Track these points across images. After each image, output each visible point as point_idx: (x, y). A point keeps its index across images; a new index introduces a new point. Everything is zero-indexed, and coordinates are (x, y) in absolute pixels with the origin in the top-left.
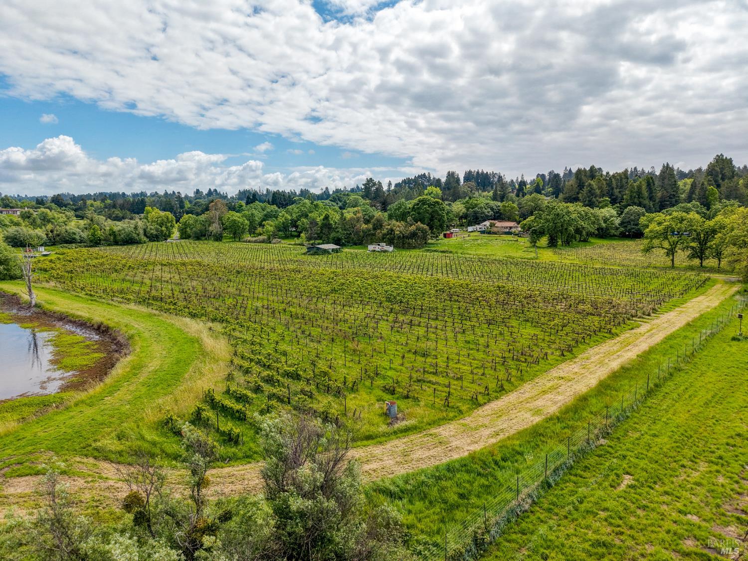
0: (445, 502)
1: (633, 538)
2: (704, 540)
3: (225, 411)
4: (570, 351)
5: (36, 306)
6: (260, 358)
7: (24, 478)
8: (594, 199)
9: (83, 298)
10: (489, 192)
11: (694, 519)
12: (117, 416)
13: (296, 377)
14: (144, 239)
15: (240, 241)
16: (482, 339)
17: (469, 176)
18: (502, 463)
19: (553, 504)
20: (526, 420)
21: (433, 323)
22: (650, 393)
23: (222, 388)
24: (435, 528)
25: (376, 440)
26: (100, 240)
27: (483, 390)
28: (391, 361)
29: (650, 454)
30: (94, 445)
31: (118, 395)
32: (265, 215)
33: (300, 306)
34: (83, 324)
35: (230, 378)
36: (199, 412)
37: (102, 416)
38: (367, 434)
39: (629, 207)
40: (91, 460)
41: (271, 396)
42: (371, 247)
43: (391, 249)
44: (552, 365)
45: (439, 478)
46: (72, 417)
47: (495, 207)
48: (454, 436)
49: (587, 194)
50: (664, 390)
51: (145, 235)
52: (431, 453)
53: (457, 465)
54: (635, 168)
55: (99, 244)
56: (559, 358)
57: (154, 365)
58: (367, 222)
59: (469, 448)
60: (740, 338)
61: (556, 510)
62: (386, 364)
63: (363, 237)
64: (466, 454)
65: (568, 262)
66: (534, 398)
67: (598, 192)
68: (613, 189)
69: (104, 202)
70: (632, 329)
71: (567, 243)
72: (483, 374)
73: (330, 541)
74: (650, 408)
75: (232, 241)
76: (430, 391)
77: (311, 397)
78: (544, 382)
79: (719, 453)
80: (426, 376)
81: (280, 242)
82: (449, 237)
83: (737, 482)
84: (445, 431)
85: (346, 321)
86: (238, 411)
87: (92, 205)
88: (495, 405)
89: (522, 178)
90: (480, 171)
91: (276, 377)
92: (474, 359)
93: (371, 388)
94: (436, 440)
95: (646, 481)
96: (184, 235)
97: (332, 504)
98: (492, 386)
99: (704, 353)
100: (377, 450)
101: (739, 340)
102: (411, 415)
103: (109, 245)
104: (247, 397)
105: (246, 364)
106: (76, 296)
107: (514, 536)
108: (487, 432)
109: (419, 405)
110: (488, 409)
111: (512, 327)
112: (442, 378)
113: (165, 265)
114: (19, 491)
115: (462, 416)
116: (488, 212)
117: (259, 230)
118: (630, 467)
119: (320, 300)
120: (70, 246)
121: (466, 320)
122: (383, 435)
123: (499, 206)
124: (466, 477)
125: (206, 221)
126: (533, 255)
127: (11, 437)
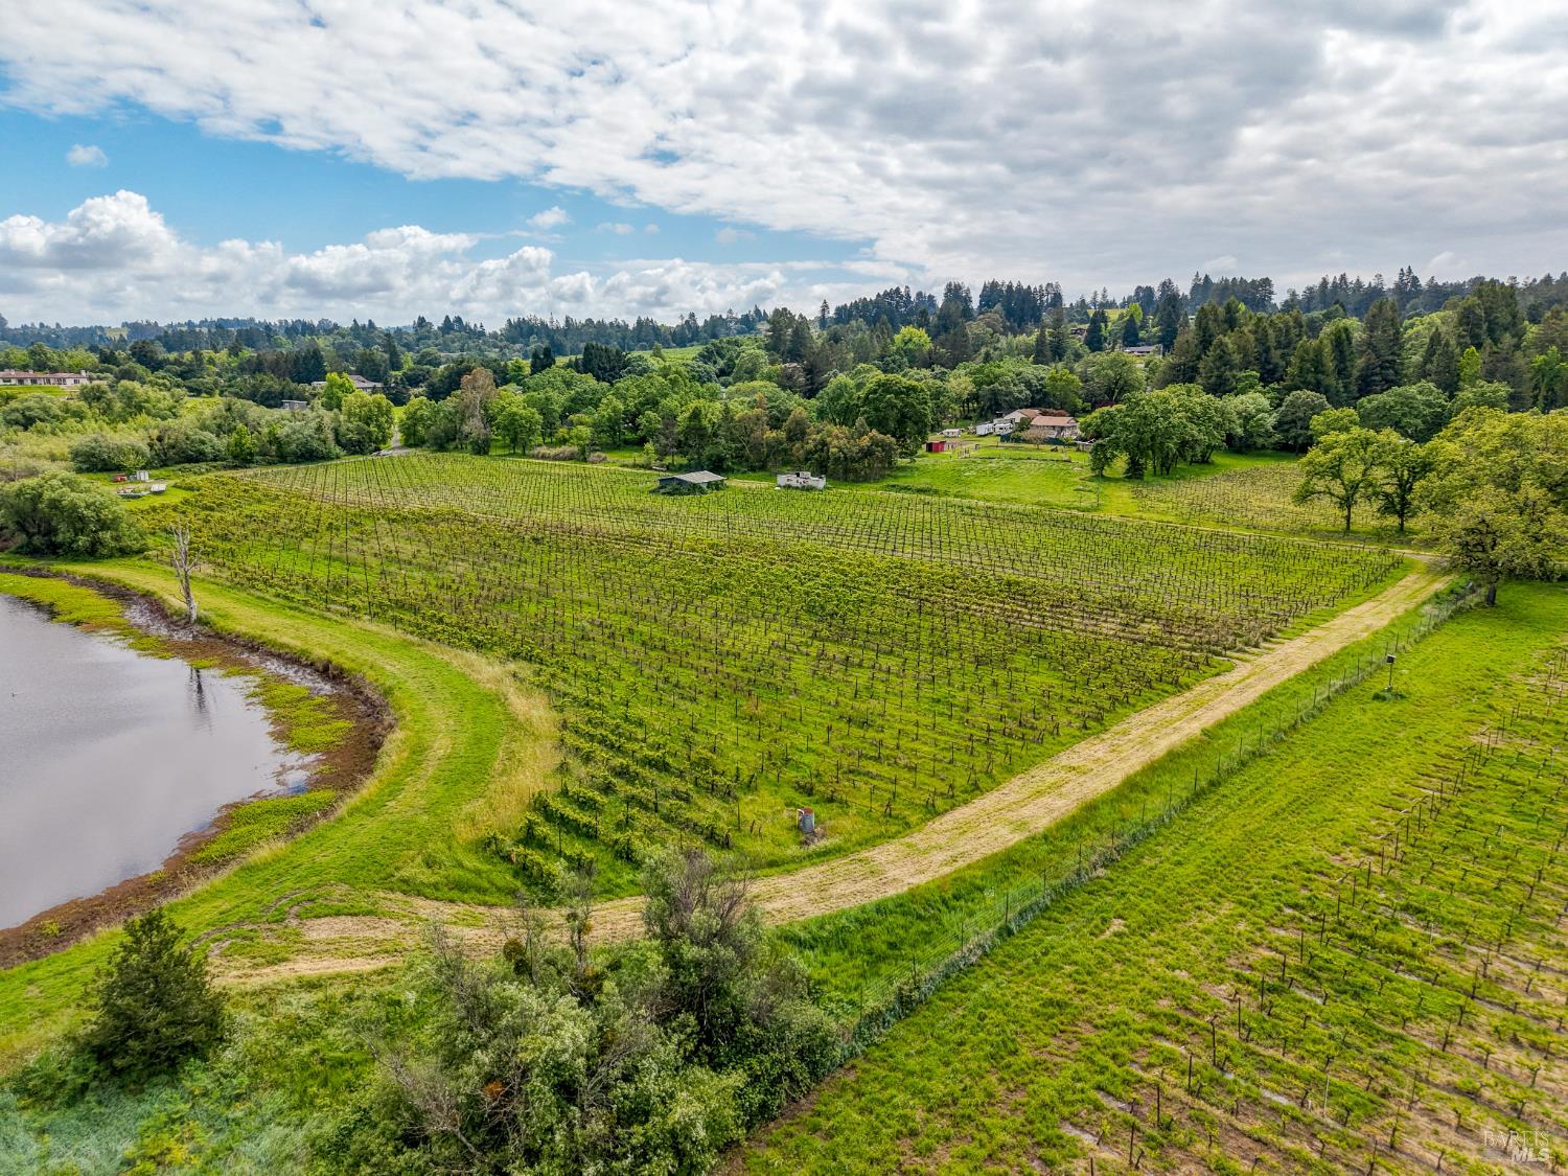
0: (870, 952)
1: (1097, 996)
2: (1182, 1000)
3: (564, 822)
4: (1099, 720)
5: (199, 620)
6: (604, 733)
7: (323, 920)
8: (1228, 373)
9: (273, 603)
10: (1029, 334)
11: (1182, 975)
12: (416, 832)
13: (662, 767)
14: (338, 450)
15: (524, 455)
16: (962, 694)
17: (992, 294)
18: (953, 903)
19: (1009, 956)
20: (1003, 837)
21: (884, 661)
22: (1198, 796)
23: (554, 785)
24: (853, 984)
25: (782, 868)
26: (251, 454)
27: (944, 788)
28: (810, 738)
29: (1160, 891)
30: (397, 875)
31: (406, 796)
32: (573, 400)
33: (656, 620)
34: (293, 659)
35: (563, 769)
36: (530, 826)
37: (395, 831)
38: (770, 858)
39: (1294, 393)
40: (399, 896)
41: (631, 800)
42: (782, 479)
43: (821, 483)
44: (1064, 745)
45: (866, 922)
46: (352, 834)
47: (1034, 382)
48: (893, 862)
49: (1213, 362)
50: (1222, 790)
51: (338, 442)
52: (858, 887)
53: (891, 906)
54: (1343, 277)
55: (251, 462)
56: (1078, 733)
57: (441, 746)
58: (776, 423)
59: (911, 880)
60: (1387, 695)
61: (1012, 964)
62: (800, 741)
63: (768, 456)
64: (906, 889)
65: (1156, 517)
66: (1021, 804)
67: (1237, 358)
68: (1267, 350)
69: (236, 355)
70: (1218, 674)
71: (1166, 468)
72: (951, 762)
73: (727, 993)
74: (1189, 820)
75: (510, 455)
76: (865, 789)
77: (687, 800)
78: (1044, 775)
79: (1255, 889)
80: (864, 763)
81: (605, 459)
82: (937, 451)
83: (1261, 930)
84: (881, 854)
85: (737, 656)
86: (585, 825)
87: (211, 361)
88: (962, 813)
89: (1104, 296)
90: (1015, 285)
91: (634, 768)
92: (941, 734)
93: (777, 784)
94: (867, 869)
95: (1140, 927)
96: (412, 440)
97: (730, 953)
98: (961, 781)
99: (1315, 725)
100: (783, 882)
101: (1384, 699)
102: (835, 831)
103: (270, 464)
104: (595, 802)
105: (586, 746)
106: (258, 598)
107: (950, 994)
108: (940, 857)
109: (847, 814)
110: (948, 821)
111: (1017, 670)
112: (887, 768)
113: (394, 521)
114: (323, 936)
115: (908, 831)
116: (1021, 392)
117: (562, 431)
118: (1125, 909)
119: (691, 608)
120: (195, 467)
121: (941, 654)
122: (794, 862)
123: (1042, 379)
124: (901, 920)
125: (457, 412)
126: (1089, 500)
127: (283, 863)
